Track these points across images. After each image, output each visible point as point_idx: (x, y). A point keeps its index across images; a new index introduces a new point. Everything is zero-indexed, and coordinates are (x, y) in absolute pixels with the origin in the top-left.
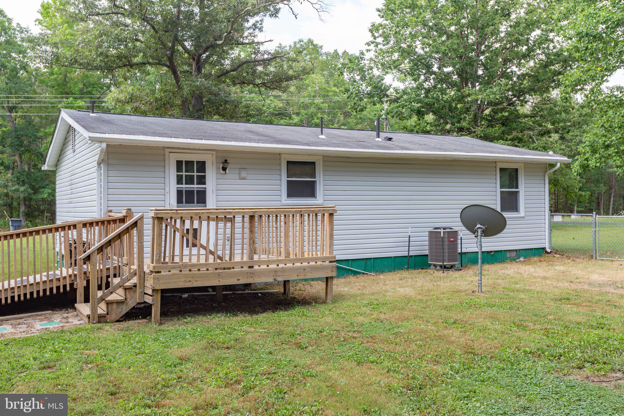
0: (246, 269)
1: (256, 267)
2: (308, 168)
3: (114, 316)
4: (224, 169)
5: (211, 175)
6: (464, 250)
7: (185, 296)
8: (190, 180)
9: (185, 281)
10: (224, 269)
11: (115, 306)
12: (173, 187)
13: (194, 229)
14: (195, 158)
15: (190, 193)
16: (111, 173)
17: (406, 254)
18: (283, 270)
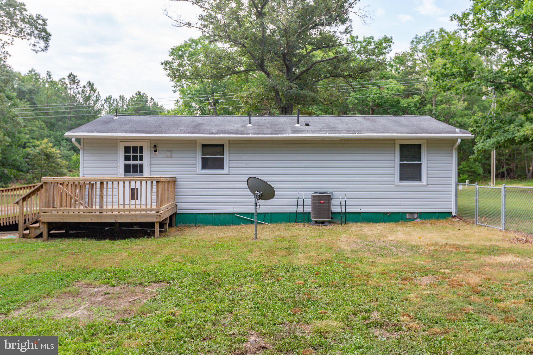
0: (98, 213)
1: (104, 213)
2: (219, 149)
3: (33, 235)
4: (155, 151)
5: (146, 154)
6: (348, 211)
7: (106, 229)
8: (135, 158)
9: (59, 218)
10: (89, 213)
11: (33, 230)
12: (122, 162)
13: (132, 189)
14: (138, 144)
15: (135, 167)
16: (85, 155)
17: (295, 211)
18: (121, 215)
